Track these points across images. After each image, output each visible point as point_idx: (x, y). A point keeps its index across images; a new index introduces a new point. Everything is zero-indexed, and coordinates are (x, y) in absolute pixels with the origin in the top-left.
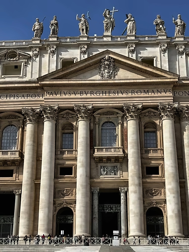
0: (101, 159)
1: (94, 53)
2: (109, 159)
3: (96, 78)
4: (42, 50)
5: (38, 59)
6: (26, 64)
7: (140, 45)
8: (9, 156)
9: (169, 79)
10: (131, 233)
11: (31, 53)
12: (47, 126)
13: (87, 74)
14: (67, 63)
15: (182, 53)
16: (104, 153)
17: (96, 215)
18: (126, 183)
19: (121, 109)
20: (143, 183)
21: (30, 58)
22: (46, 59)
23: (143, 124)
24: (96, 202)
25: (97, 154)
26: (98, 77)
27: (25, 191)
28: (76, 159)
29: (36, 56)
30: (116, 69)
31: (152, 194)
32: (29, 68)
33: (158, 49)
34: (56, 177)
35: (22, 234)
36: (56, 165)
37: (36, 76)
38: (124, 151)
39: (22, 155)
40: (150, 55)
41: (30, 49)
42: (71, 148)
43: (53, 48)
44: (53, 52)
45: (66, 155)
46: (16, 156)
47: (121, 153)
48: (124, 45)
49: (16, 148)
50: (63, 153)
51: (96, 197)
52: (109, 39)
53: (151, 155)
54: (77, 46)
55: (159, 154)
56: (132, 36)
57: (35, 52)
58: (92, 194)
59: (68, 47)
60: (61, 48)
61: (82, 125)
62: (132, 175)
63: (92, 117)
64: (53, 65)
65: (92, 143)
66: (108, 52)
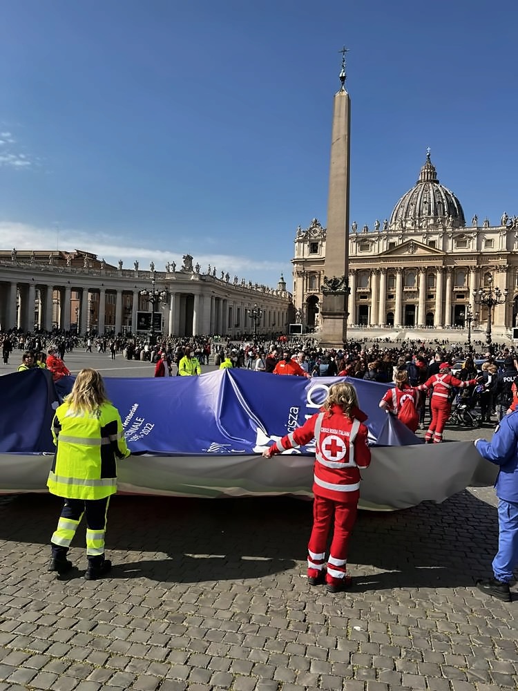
0: (407, 292)
1: (406, 240)
2: (411, 292)
3: (406, 254)
4: (380, 237)
5: (377, 243)
6: (372, 245)
7: (429, 234)
8: (365, 290)
9: (442, 254)
10: (419, 324)
11: (373, 239)
12: (382, 277)
13: (401, 251)
14: (392, 245)
15: (450, 238)
16: (408, 290)
17: (404, 315)
18: (418, 303)
19: (417, 268)
20: (426, 303)
21: (373, 242)
22: (381, 242)
24: (404, 310)
25: (405, 290)
27: (373, 305)
28: (395, 292)
29: (377, 241)
30: (415, 249)
31: (430, 307)
32: (373, 247)
33: (438, 236)
34: (386, 300)
35: (372, 323)
36: (386, 294)
37: (376, 253)
38: (418, 289)
39: (371, 289)
40: (434, 239)
41: (373, 237)
42: (393, 286)
43: (385, 237)
44: (385, 239)
45: (391, 290)
46: (369, 290)
47: (416, 290)
48: (421, 235)
49: (368, 286)
50: (390, 289)
51: (404, 308)
52: (413, 231)
53: (431, 289)
54: (397, 235)
55: (434, 290)
57: (376, 239)
58: (402, 307)
59: (392, 236)
60: (389, 236)
61: (398, 277)
62: (421, 299)
63: (404, 271)
64: (385, 246)
65: (403, 285)
66: (412, 240)
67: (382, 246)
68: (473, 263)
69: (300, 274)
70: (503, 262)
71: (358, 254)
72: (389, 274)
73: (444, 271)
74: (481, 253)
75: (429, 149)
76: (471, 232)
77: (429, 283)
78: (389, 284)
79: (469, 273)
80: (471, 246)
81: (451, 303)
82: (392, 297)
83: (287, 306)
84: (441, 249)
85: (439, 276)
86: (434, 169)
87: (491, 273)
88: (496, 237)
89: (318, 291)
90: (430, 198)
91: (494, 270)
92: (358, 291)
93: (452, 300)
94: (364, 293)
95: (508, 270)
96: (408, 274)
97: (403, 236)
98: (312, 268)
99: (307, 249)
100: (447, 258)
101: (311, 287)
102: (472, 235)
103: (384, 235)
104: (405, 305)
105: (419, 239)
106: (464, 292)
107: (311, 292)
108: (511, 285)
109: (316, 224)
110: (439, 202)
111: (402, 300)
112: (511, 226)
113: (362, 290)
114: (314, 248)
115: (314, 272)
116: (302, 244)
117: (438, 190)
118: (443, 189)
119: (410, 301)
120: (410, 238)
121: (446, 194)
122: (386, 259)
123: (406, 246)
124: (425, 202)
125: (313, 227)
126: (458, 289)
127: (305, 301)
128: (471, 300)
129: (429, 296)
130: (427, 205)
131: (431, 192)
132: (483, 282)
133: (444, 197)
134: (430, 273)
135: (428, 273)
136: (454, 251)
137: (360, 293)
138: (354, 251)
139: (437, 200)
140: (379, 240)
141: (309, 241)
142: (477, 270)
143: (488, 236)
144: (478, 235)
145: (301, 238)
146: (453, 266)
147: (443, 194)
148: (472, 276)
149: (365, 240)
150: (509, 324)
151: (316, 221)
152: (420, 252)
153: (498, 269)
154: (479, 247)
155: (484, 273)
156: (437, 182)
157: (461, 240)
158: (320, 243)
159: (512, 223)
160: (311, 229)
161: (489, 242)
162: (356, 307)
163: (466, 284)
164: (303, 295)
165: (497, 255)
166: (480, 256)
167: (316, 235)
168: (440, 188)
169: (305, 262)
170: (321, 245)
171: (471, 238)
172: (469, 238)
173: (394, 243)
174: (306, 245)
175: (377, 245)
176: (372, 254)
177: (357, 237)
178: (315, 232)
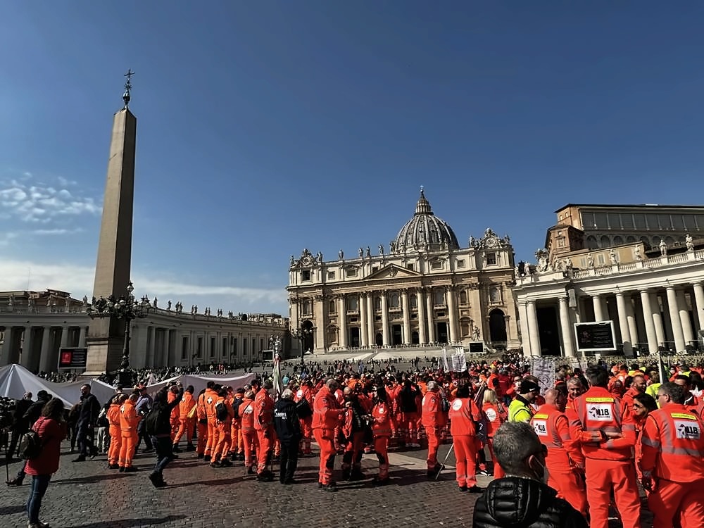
1: (387, 264)
2: (395, 312)
4: (364, 263)
6: (358, 270)
7: (407, 258)
8: (355, 313)
9: (420, 275)
10: (405, 343)
11: (359, 265)
12: (368, 299)
13: (383, 275)
14: (375, 269)
15: (426, 260)
16: (393, 311)
17: (391, 336)
18: (403, 322)
19: (399, 289)
20: (410, 322)
21: (359, 267)
22: (365, 267)
23: (410, 295)
24: (391, 331)
25: (390, 311)
26: (389, 276)
27: (362, 327)
28: (381, 313)
30: (396, 273)
31: (415, 326)
32: (359, 272)
33: (415, 260)
34: (374, 321)
35: (363, 344)
36: (374, 316)
37: (362, 277)
38: (402, 309)
39: (359, 312)
40: (412, 263)
41: (358, 263)
42: (379, 308)
44: (368, 264)
45: (378, 312)
46: (358, 313)
47: (400, 310)
48: (400, 258)
49: (357, 310)
50: (376, 311)
51: (391, 329)
53: (413, 309)
54: (379, 260)
55: (416, 309)
57: (361, 264)
58: (389, 327)
59: (375, 261)
60: (372, 262)
61: (383, 298)
62: (405, 319)
63: (387, 293)
64: (369, 271)
65: (388, 306)
66: (392, 264)
67: (366, 271)
68: (449, 282)
69: (294, 301)
70: (475, 280)
71: (346, 279)
72: (374, 297)
73: (424, 291)
74: (455, 273)
75: (422, 186)
76: (444, 255)
77: (412, 304)
78: (376, 306)
79: (446, 292)
80: (445, 267)
81: (433, 322)
82: (380, 318)
83: (283, 332)
84: (419, 271)
85: (419, 295)
86: (428, 203)
87: (466, 291)
88: (466, 257)
89: (311, 316)
90: (424, 228)
91: (468, 288)
92: (348, 314)
93: (433, 318)
94: (353, 316)
95: (480, 287)
96: (392, 296)
97: (385, 260)
98: (306, 294)
99: (299, 277)
100: (425, 279)
101: (305, 313)
102: (445, 257)
103: (367, 261)
104: (391, 326)
105: (399, 263)
106: (444, 310)
107: (305, 317)
108: (485, 301)
109: (307, 253)
110: (433, 231)
111: (388, 320)
112: (478, 248)
113: (351, 313)
114: (306, 276)
115: (307, 298)
116: (295, 273)
117: (431, 221)
118: (436, 220)
119: (396, 321)
120: (390, 262)
121: (439, 223)
122: (371, 283)
123: (388, 270)
124: (421, 232)
125: (304, 257)
126: (438, 308)
127: (300, 327)
128: (450, 317)
129: (412, 316)
130: (422, 233)
131: (426, 222)
132: (459, 299)
133: (437, 227)
134: (411, 294)
135: (410, 294)
136: (431, 272)
137: (350, 316)
138: (342, 277)
139: (431, 229)
140: (363, 265)
141: (302, 269)
142: (453, 289)
143: (460, 257)
144: (450, 257)
146: (431, 286)
147: (436, 224)
148: (449, 294)
149: (351, 266)
150: (487, 338)
151: (307, 251)
152: (400, 274)
153: (472, 286)
154: (452, 267)
155: (459, 292)
156: (432, 214)
157: (436, 263)
158: (311, 271)
159: (478, 244)
160: (302, 258)
161: (461, 263)
162: (347, 330)
163: (445, 303)
164: (298, 321)
165: (470, 274)
166: (454, 276)
167: (307, 263)
168: (433, 218)
169: (298, 289)
170: (313, 273)
171: (444, 260)
172: (442, 259)
173: (377, 268)
174: (299, 274)
175: (362, 270)
176: (358, 278)
177: (344, 264)
178: (306, 261)
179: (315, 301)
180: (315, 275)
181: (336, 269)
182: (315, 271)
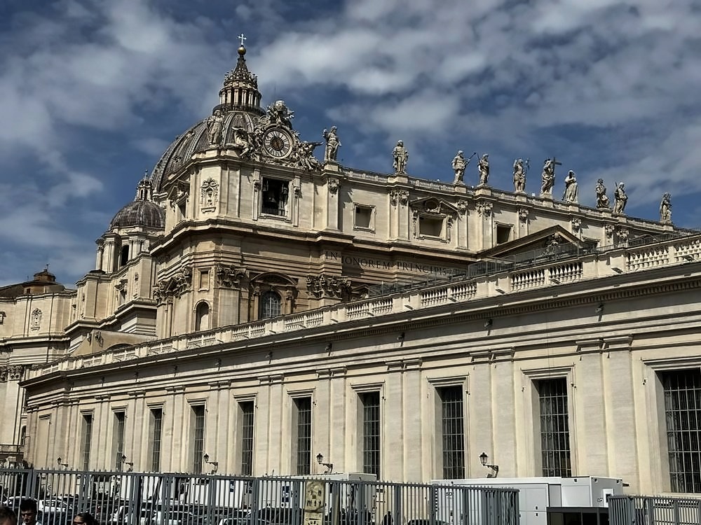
4: (473, 203)
5: (464, 217)
6: (450, 222)
11: (456, 205)
21: (454, 214)
22: (476, 217)
29: (463, 212)
32: (454, 229)
33: (603, 231)
41: (456, 199)
43: (488, 206)
44: (487, 213)
48: (567, 217)
52: (551, 205)
54: (515, 208)
56: (576, 205)
57: (463, 206)
59: (504, 206)
60: (496, 205)
64: (488, 234)
66: (558, 228)
67: (479, 231)
71: (417, 243)
97: (531, 212)
98: (270, 261)
99: (253, 198)
103: (481, 200)
114: (273, 195)
125: (271, 129)
138: (404, 232)
140: (469, 211)
141: (263, 169)
145: (234, 154)
149: (432, 203)
158: (294, 183)
167: (282, 153)
170: (298, 192)
173: (509, 230)
174: (248, 182)
175: (463, 225)
176: (451, 247)
177: (413, 191)
178: (277, 144)
179: (302, 293)
180: (306, 204)
181: (381, 203)
182: (307, 188)
